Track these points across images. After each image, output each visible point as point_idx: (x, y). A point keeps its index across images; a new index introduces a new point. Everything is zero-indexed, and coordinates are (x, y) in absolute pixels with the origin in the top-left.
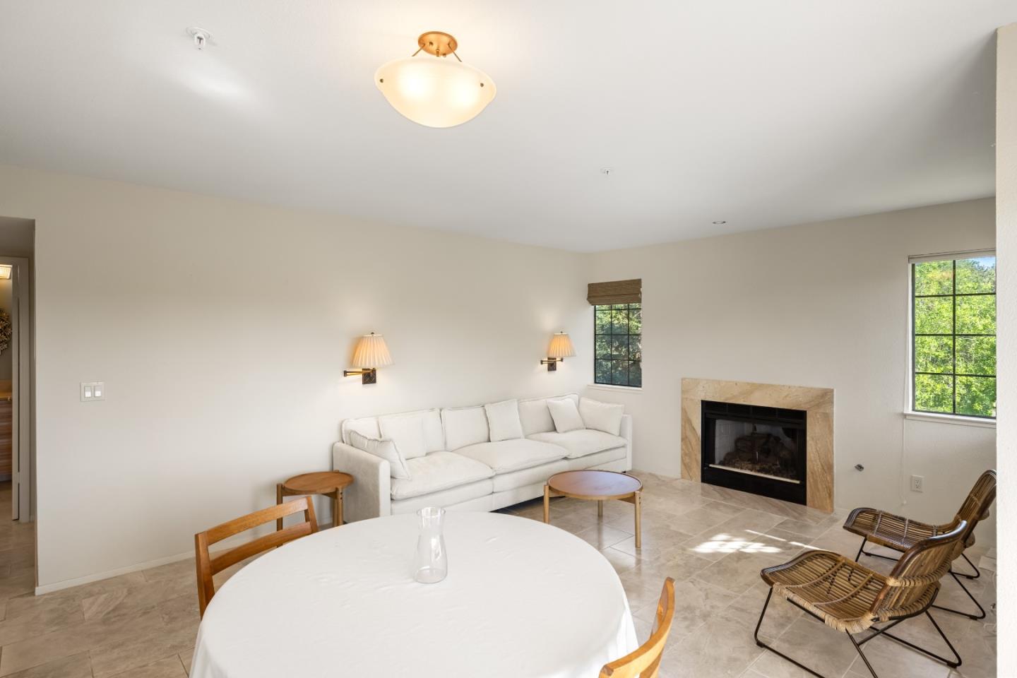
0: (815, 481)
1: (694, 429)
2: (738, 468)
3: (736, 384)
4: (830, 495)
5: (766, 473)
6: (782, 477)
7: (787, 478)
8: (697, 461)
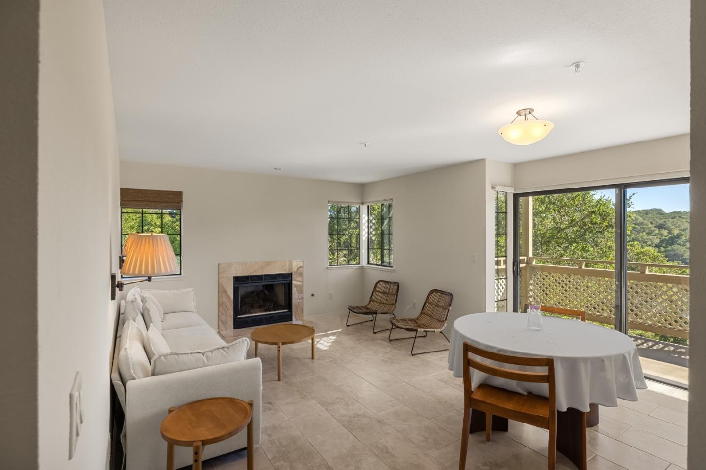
0: (296, 307)
1: (228, 296)
2: (253, 313)
3: (256, 263)
4: (302, 312)
5: (270, 311)
6: (279, 310)
7: (281, 310)
8: (231, 316)
